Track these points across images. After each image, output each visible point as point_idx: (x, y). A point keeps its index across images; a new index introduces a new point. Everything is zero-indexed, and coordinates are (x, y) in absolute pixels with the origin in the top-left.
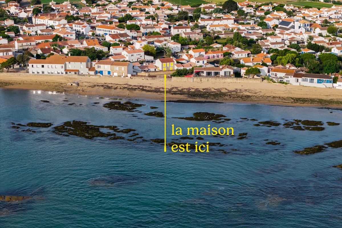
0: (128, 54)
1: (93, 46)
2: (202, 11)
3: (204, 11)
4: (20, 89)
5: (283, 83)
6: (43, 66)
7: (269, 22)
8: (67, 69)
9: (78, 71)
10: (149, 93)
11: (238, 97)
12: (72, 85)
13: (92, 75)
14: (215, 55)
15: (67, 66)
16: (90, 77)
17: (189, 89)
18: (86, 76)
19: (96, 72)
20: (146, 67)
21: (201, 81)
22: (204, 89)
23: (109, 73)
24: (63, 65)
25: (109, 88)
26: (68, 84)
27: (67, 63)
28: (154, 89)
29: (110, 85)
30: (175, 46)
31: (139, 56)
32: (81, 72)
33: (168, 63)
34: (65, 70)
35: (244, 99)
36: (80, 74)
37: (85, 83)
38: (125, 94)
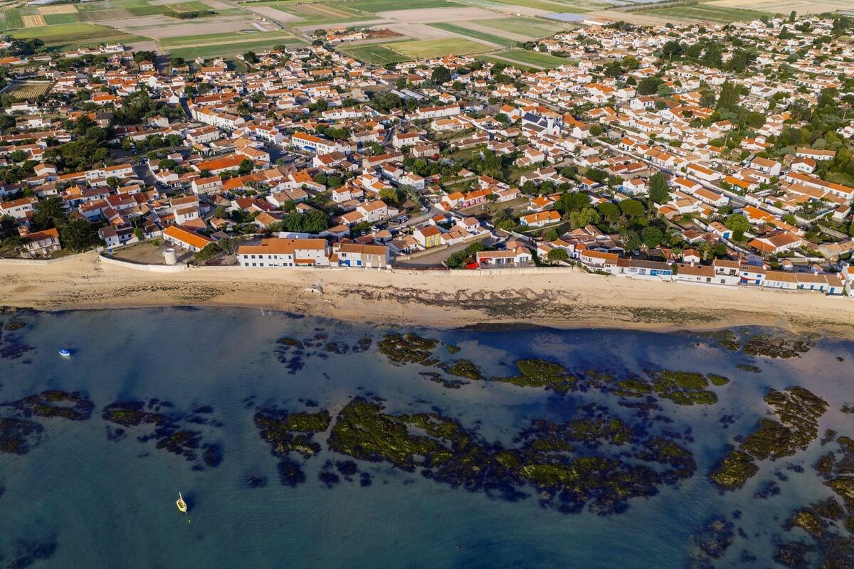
0: (366, 212)
1: (303, 183)
2: (407, 82)
3: (411, 84)
4: (236, 304)
5: (603, 273)
6: (261, 257)
7: (508, 113)
8: (297, 258)
9: (314, 261)
10: (431, 307)
11: (555, 310)
12: (312, 291)
13: (335, 267)
14: (476, 198)
15: (297, 254)
16: (333, 269)
17: (481, 293)
18: (326, 268)
19: (341, 262)
20: (404, 242)
21: (491, 274)
22: (502, 293)
23: (359, 263)
24: (292, 255)
25: (369, 296)
26: (307, 290)
27: (297, 251)
28: (432, 297)
29: (369, 290)
30: (418, 182)
31: (380, 213)
32: (318, 261)
33: (433, 236)
34: (295, 260)
35: (565, 314)
36: (317, 264)
37: (330, 286)
38: (396, 311)
